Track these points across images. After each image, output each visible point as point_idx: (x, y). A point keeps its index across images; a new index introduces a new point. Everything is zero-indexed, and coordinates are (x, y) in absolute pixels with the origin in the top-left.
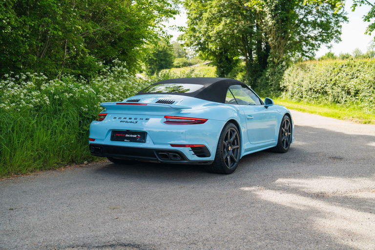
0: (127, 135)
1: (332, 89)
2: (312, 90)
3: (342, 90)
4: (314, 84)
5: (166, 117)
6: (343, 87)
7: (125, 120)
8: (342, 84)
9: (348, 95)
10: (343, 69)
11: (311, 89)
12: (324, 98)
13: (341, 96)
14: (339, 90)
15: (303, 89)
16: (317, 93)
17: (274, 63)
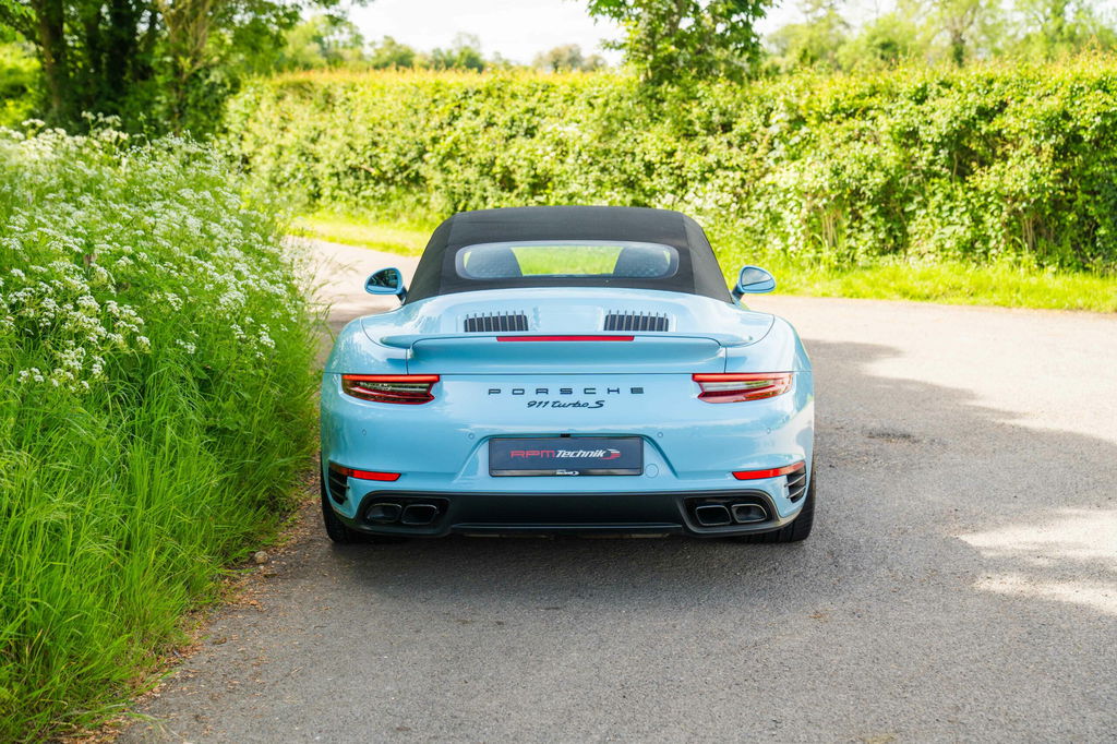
0: (562, 454)
1: (443, 170)
2: (362, 174)
3: (481, 173)
4: (368, 154)
5: (696, 378)
6: (486, 168)
7: (542, 397)
8: (481, 155)
9: (503, 189)
10: (472, 104)
11: (354, 170)
12: (411, 199)
13: (479, 193)
14: (471, 173)
15: (322, 169)
16: (377, 183)
17: (178, 72)
